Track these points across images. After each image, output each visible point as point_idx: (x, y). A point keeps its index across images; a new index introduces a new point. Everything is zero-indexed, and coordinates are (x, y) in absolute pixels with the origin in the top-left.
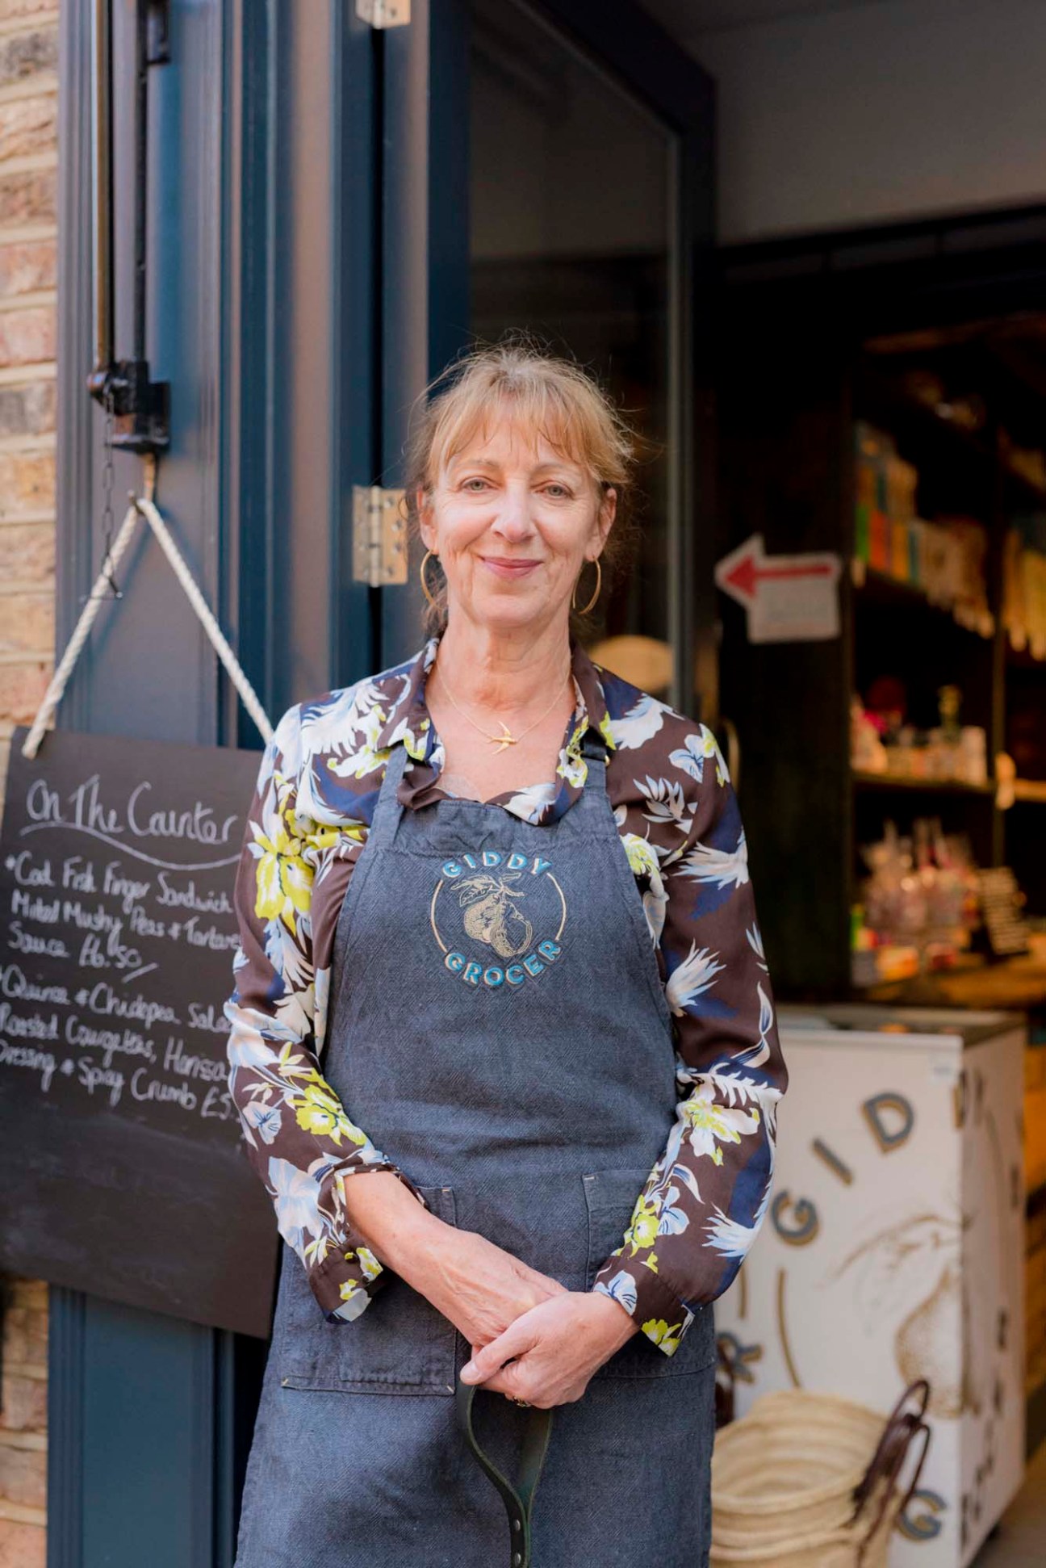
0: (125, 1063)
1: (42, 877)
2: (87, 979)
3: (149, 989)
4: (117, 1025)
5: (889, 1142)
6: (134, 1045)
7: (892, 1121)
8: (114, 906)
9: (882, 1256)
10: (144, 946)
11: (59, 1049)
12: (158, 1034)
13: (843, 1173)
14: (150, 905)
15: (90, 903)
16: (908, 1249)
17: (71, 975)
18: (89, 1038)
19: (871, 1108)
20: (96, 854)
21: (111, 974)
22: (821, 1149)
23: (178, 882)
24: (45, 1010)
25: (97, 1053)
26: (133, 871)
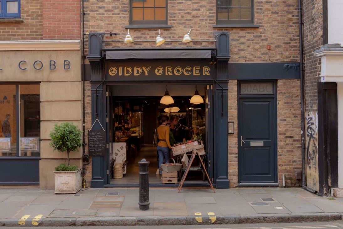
0: (97, 145)
1: (91, 137)
2: (94, 141)
3: (98, 141)
4: (97, 143)
5: (122, 149)
6: (97, 144)
7: (122, 148)
8: (95, 138)
9: (122, 156)
10: (98, 139)
11: (93, 145)
12: (99, 143)
13: (119, 151)
14: (97, 137)
15: (94, 138)
16: (123, 155)
17: (93, 141)
18: (95, 144)
19: (121, 147)
20: (94, 136)
21: (96, 141)
22: (118, 150)
23: (99, 136)
24: (92, 143)
25: (95, 145)
26: (96, 136)
